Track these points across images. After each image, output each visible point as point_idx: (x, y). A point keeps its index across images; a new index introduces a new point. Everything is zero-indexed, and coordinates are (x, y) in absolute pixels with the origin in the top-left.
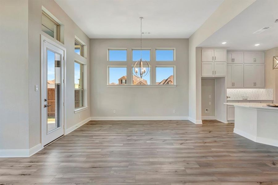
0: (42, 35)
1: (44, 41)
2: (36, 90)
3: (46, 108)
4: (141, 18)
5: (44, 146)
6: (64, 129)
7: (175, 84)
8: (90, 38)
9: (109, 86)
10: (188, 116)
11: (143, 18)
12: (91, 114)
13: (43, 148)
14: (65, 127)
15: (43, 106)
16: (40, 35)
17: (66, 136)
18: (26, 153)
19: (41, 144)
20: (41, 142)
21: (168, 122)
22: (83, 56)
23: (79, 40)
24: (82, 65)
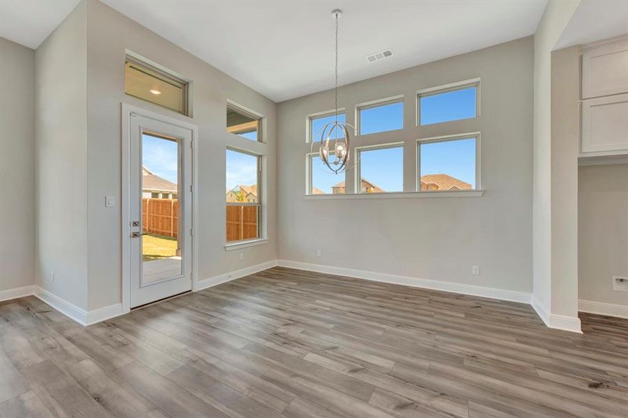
0: (123, 104)
1: (130, 114)
2: (107, 205)
5: (131, 309)
6: (192, 279)
7: (480, 188)
8: (277, 102)
9: (312, 198)
10: (532, 292)
11: (340, 11)
12: (278, 253)
13: (129, 311)
14: (196, 277)
15: (126, 236)
16: (121, 103)
17: (198, 293)
19: (120, 304)
20: (121, 301)
21: (446, 300)
22: (260, 139)
23: (242, 107)
24: (260, 157)
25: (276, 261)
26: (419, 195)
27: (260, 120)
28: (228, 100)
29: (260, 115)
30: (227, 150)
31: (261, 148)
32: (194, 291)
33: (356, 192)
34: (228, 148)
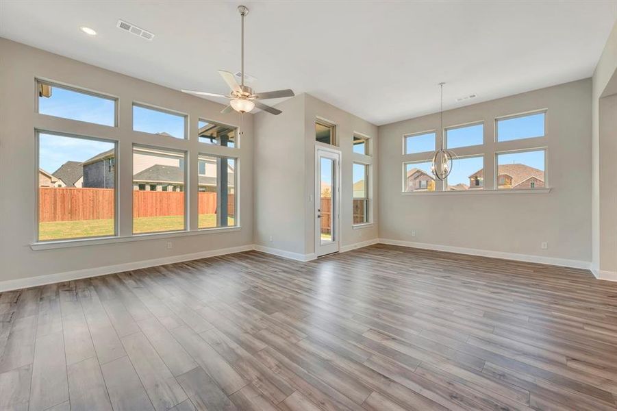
0: (315, 146)
3: (319, 219)
4: (441, 84)
5: (318, 257)
6: (339, 245)
7: (548, 187)
8: (378, 126)
10: (591, 262)
11: (444, 83)
12: (380, 235)
13: (316, 258)
14: (341, 245)
15: (316, 216)
17: (341, 253)
18: (302, 258)
20: (314, 252)
22: (367, 153)
23: (359, 134)
24: (367, 166)
25: (378, 239)
26: (496, 192)
27: (367, 139)
28: (355, 132)
29: (368, 137)
30: (354, 165)
31: (368, 160)
32: (340, 252)
33: (444, 190)
34: (354, 162)
